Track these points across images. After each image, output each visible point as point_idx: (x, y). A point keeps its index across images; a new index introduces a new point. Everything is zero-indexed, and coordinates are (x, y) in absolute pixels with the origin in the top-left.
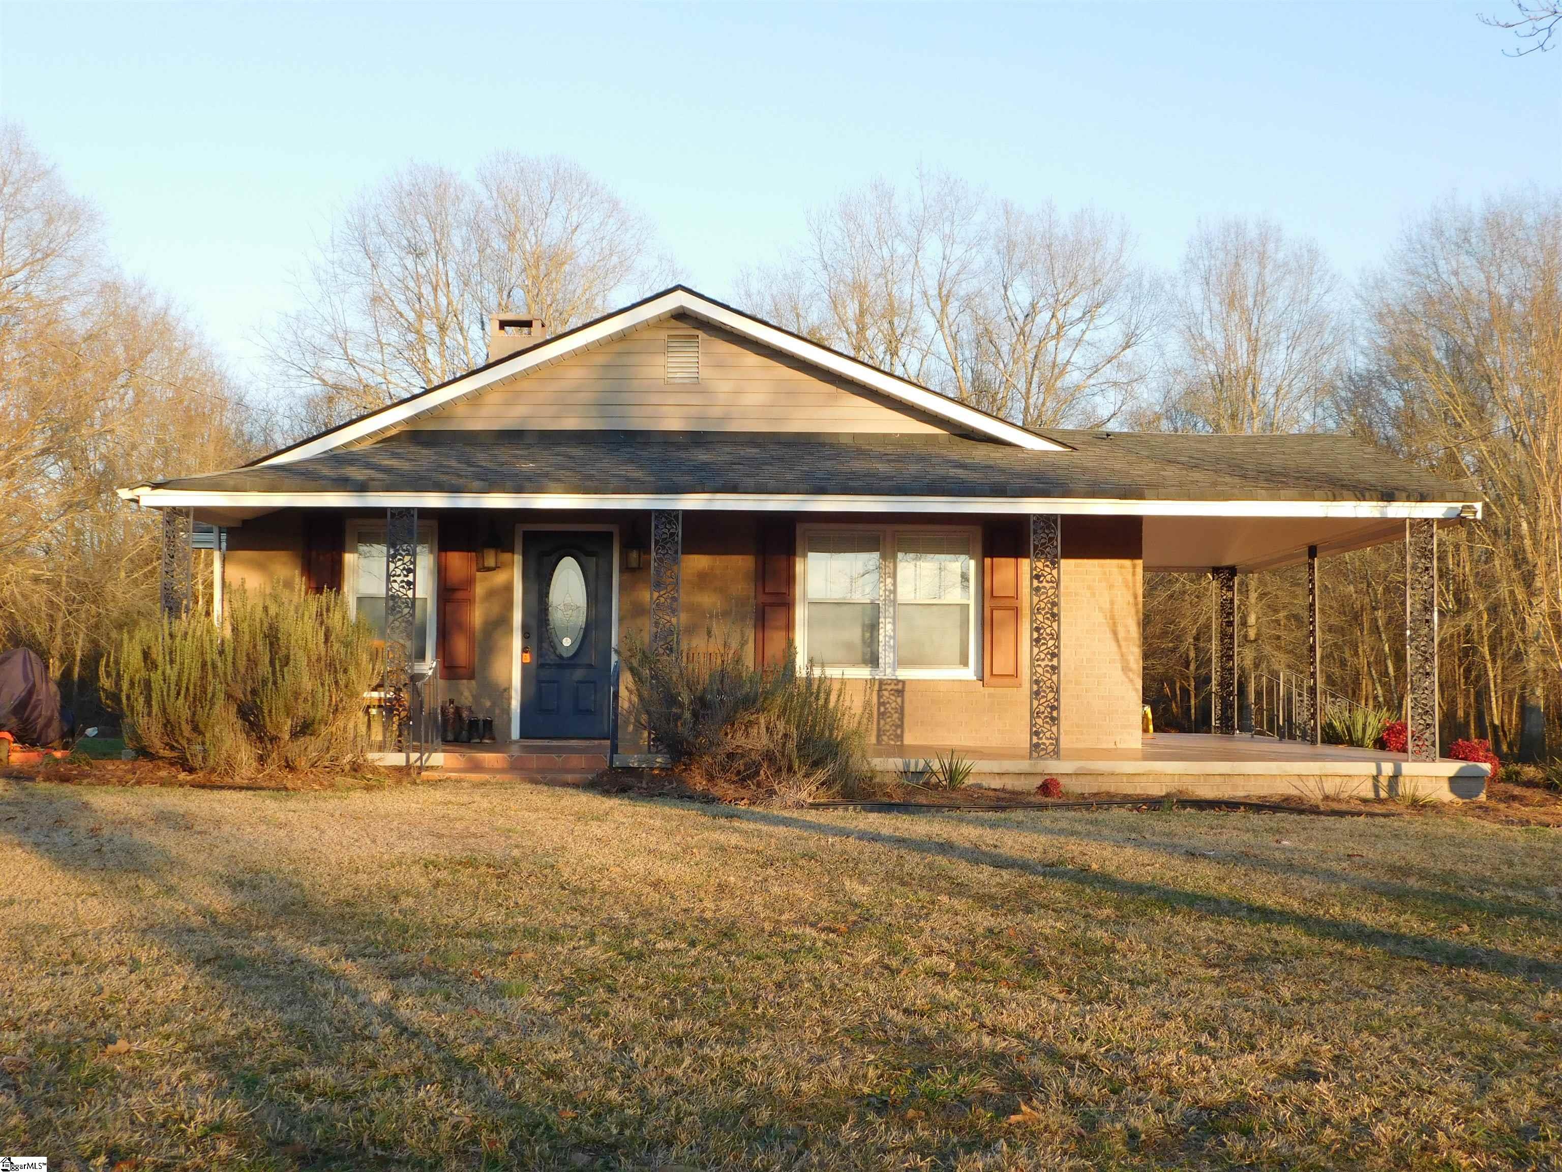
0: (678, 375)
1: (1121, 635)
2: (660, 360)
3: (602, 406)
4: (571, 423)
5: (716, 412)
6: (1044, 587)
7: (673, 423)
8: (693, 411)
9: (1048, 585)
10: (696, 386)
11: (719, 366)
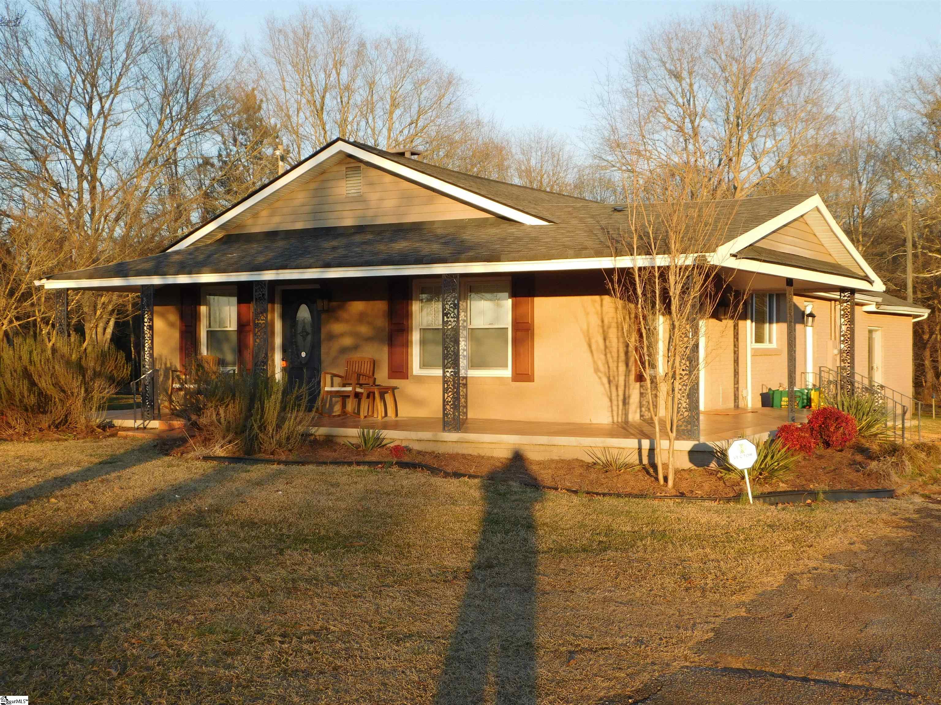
0: (353, 191)
1: (594, 347)
2: (342, 183)
3: (316, 213)
4: (299, 226)
5: (370, 213)
6: (450, 321)
7: (348, 222)
8: (359, 213)
9: (452, 320)
10: (360, 199)
11: (371, 184)
